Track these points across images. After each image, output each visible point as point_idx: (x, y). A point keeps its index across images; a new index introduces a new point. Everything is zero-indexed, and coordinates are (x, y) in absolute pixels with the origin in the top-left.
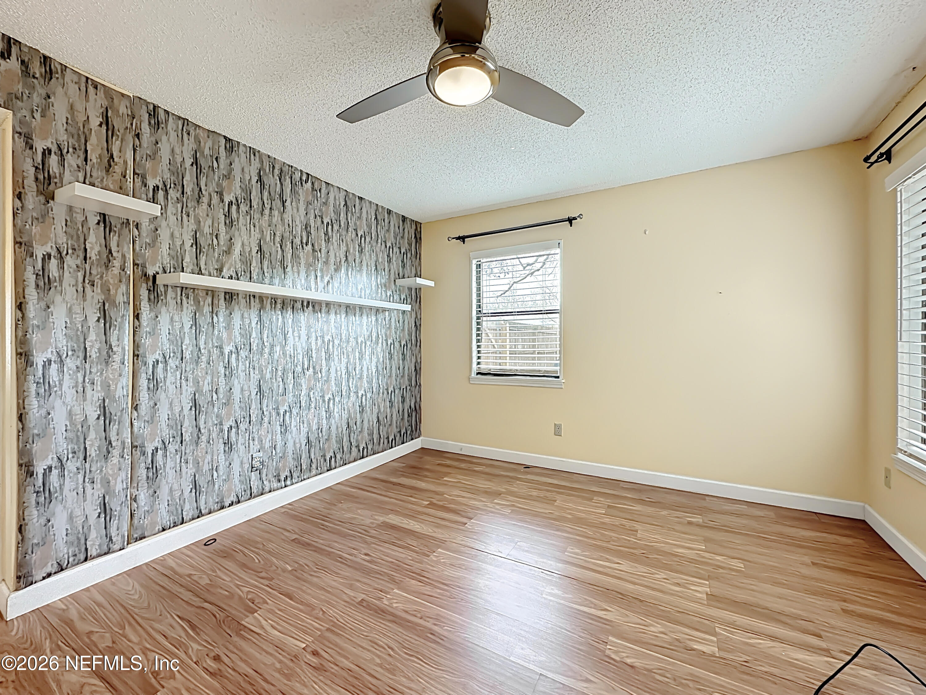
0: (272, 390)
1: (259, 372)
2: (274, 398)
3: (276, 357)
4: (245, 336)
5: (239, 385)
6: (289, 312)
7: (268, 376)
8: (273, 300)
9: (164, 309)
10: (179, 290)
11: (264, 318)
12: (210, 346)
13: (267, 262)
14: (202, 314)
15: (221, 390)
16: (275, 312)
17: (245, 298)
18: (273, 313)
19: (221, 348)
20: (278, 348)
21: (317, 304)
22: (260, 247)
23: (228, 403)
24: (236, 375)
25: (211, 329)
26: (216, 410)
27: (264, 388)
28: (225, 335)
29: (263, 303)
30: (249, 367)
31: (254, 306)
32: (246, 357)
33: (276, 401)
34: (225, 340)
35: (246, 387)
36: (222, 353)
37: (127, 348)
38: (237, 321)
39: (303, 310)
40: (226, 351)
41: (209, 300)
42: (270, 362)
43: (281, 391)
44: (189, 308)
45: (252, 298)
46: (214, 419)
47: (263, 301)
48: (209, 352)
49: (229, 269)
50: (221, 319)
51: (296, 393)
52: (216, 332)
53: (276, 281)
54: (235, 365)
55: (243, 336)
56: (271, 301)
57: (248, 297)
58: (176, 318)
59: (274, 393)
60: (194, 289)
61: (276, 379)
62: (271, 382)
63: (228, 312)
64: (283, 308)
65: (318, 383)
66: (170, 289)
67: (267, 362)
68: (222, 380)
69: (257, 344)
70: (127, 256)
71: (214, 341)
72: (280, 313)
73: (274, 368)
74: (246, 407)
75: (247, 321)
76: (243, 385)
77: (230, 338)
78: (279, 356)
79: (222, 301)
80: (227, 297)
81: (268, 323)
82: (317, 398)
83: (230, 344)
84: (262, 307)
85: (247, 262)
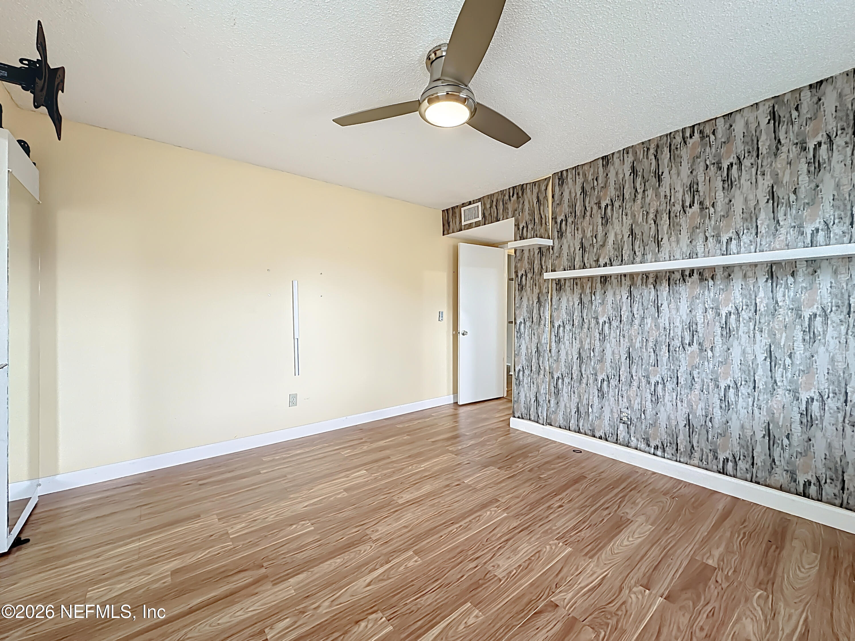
0: (642, 359)
1: (629, 341)
2: (643, 367)
3: (647, 328)
4: (616, 309)
5: (611, 349)
6: (664, 285)
7: (638, 345)
8: (644, 276)
9: (564, 294)
10: (572, 280)
11: (635, 292)
12: (590, 317)
13: (638, 242)
14: (585, 295)
15: (596, 350)
16: (646, 286)
17: (617, 278)
18: (644, 287)
19: (597, 318)
20: (649, 321)
21: (707, 271)
22: (632, 230)
23: (601, 361)
24: (609, 340)
25: (590, 304)
26: (592, 363)
27: (634, 354)
28: (600, 309)
29: (633, 280)
30: (620, 335)
31: (625, 284)
32: (617, 327)
33: (646, 370)
34: (601, 313)
35: (616, 351)
36: (598, 323)
37: (547, 317)
38: (610, 297)
39: (684, 280)
40: (601, 321)
41: (589, 284)
42: (640, 333)
43: (652, 360)
44: (578, 290)
45: (623, 277)
46: (591, 369)
47: (633, 278)
48: (589, 321)
49: (604, 258)
50: (598, 298)
51: (672, 367)
52: (594, 307)
53: (649, 257)
54: (608, 332)
55: (615, 309)
56: (643, 277)
57: (619, 277)
58: (570, 299)
59: (644, 361)
60: (580, 278)
61: (646, 349)
62: (641, 351)
63: (603, 291)
64: (655, 281)
65: (706, 363)
66: (567, 281)
67: (636, 333)
68: (597, 342)
69: (627, 316)
70: (548, 266)
71: (592, 314)
72: (652, 286)
73: (644, 339)
74: (616, 368)
75: (618, 297)
76: (614, 349)
77: (604, 312)
78: (651, 328)
79: (599, 285)
80: (602, 280)
81: (638, 297)
82: (705, 380)
83: (604, 316)
84: (633, 284)
85: (619, 248)
